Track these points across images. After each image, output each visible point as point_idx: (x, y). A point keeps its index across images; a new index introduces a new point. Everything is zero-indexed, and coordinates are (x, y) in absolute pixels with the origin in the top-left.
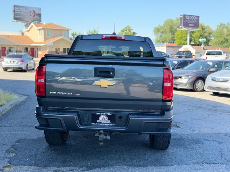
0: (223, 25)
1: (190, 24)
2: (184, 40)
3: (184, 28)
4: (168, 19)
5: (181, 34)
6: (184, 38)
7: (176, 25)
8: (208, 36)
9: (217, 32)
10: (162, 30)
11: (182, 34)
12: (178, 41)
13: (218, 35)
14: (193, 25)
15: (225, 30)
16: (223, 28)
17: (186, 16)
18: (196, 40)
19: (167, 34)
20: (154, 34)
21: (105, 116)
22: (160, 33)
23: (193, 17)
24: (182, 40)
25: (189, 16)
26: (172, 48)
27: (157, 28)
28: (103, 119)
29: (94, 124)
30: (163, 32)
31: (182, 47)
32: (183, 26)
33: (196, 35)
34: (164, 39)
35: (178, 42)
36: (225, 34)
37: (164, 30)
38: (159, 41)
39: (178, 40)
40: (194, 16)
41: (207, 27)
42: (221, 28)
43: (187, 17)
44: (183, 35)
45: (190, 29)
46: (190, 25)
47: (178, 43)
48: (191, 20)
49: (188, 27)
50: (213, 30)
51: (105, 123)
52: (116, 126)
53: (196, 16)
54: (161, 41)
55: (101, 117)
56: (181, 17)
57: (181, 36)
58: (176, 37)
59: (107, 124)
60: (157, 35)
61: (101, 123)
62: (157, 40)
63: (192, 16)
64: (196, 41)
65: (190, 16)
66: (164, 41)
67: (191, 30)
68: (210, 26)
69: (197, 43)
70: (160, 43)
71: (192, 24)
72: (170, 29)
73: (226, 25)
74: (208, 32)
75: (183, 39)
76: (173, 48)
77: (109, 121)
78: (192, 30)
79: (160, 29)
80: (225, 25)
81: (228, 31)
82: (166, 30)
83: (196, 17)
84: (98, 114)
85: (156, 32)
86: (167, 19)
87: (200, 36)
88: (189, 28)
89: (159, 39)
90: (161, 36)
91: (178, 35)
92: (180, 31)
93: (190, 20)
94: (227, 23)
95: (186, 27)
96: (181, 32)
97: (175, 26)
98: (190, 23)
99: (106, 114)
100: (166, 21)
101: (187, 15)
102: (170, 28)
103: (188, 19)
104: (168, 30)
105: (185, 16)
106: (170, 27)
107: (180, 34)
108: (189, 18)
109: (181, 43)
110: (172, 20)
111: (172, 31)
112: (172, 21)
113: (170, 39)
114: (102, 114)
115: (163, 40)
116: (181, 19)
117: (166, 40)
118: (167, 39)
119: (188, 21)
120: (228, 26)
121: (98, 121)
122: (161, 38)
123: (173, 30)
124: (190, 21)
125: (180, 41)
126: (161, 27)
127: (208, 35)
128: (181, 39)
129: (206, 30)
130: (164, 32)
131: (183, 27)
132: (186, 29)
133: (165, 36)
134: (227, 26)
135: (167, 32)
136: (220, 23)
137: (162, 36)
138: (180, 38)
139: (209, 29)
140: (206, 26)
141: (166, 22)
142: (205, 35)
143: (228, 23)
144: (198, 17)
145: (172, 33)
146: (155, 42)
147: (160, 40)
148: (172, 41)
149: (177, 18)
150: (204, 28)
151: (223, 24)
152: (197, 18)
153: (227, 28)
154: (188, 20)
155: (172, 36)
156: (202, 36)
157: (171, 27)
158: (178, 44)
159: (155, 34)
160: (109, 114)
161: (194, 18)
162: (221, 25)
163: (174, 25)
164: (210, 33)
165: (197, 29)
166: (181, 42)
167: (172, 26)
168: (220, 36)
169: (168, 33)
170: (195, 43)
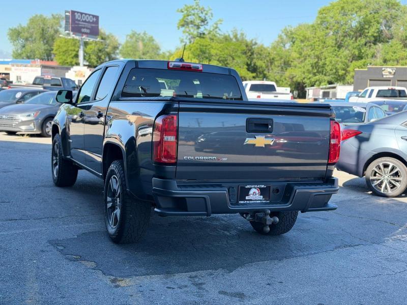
0: (137, 35)
1: (84, 28)
2: (71, 56)
3: (74, 36)
4: (37, 16)
5: (65, 46)
6: (70, 53)
7: (52, 28)
8: (112, 52)
9: (128, 47)
10: (26, 35)
11: (66, 44)
12: (61, 57)
13: (129, 52)
14: (88, 31)
15: (140, 44)
16: (136, 41)
17: (76, 14)
18: (91, 57)
19: (35, 42)
20: (9, 41)
21: (257, 189)
22: (22, 40)
23: (87, 16)
24: (67, 57)
25: (82, 14)
26: (51, 70)
27: (15, 29)
28: (254, 195)
29: (243, 202)
30: (27, 39)
31: (72, 69)
32: (72, 31)
33: (91, 49)
34: (31, 51)
35: (60, 59)
36: (141, 52)
37: (29, 35)
38: (20, 55)
39: (60, 55)
40: (90, 15)
41: (110, 36)
42: (134, 39)
43: (77, 16)
44: (69, 47)
45: (84, 37)
46: (83, 30)
47: (61, 61)
48: (85, 21)
49: (80, 34)
50: (119, 42)
51: (256, 200)
52: (271, 203)
53: (94, 16)
54: (24, 55)
55: (251, 192)
56: (67, 14)
57: (65, 49)
58: (56, 50)
59: (260, 201)
60: (16, 43)
61: (251, 200)
62: (15, 52)
63: (86, 14)
64: (93, 60)
65: (84, 15)
66: (31, 56)
67: (85, 40)
68: (113, 34)
69: (93, 63)
70: (23, 58)
71: (87, 28)
72: (41, 34)
73: (142, 35)
74: (111, 44)
75: (69, 55)
76: (54, 70)
77: (262, 196)
78: (87, 40)
79: (21, 33)
80: (139, 34)
81: (145, 45)
82: (34, 36)
83: (93, 18)
84: (248, 186)
85: (14, 38)
86: (34, 15)
87: (98, 51)
88: (82, 36)
89: (19, 51)
90: (24, 47)
91: (59, 46)
92: (64, 40)
93: (83, 21)
94: (143, 32)
95: (78, 34)
96: (63, 42)
97: (50, 30)
98: (83, 26)
99: (258, 186)
100: (32, 19)
101: (78, 12)
102: (42, 32)
103: (79, 19)
104: (37, 35)
105: (73, 12)
106: (41, 30)
107: (62, 44)
108: (81, 18)
109: (66, 62)
110: (44, 17)
111: (45, 39)
112: (45, 19)
113: (43, 53)
114: (253, 186)
115: (29, 55)
116: (67, 17)
117: (34, 55)
118: (37, 52)
119: (80, 23)
120: (145, 37)
121: (247, 198)
122: (23, 49)
123: (47, 35)
124: (82, 23)
125: (64, 58)
126: (23, 29)
127: (112, 50)
128: (66, 53)
129: (108, 42)
130: (30, 39)
131: (71, 33)
132: (77, 37)
133: (31, 46)
134: (143, 38)
135: (35, 39)
136: (133, 31)
137: (27, 47)
138: (64, 52)
139: (113, 40)
140: (107, 34)
141: (32, 21)
142: (107, 50)
143: (145, 32)
144: (97, 17)
145: (45, 41)
146: (13, 57)
147: (22, 53)
148: (46, 58)
149: (53, 15)
150: (104, 36)
151: (136, 33)
152: (95, 19)
153: (143, 40)
154: (79, 21)
155: (46, 48)
156: (103, 52)
157: (43, 30)
158: (60, 63)
159: (12, 41)
160: (263, 186)
161: (90, 19)
162: (134, 35)
163: (49, 28)
164: (115, 48)
165: (97, 38)
166: (65, 60)
167: (45, 29)
168: (132, 53)
169: (38, 42)
170: (89, 62)
